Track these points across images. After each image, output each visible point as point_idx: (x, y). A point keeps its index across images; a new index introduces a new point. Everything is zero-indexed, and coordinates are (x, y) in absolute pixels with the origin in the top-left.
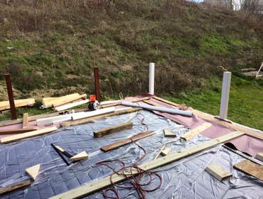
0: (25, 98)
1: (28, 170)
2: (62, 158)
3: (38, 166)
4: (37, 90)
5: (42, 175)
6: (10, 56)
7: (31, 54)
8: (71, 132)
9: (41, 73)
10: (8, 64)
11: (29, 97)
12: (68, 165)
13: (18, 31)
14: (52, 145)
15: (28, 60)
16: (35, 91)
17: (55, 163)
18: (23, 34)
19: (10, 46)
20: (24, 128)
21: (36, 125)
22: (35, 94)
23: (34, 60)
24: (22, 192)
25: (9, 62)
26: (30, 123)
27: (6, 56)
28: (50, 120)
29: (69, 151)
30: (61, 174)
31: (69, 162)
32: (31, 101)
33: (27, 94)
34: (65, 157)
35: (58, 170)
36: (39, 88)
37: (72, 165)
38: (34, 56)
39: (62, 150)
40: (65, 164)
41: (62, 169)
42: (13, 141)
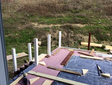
0: (99, 43)
1: (83, 70)
2: (98, 72)
3: (87, 70)
4: (105, 41)
5: (87, 74)
6: (98, 25)
7: (108, 25)
8: (108, 63)
9: (109, 34)
10: (97, 29)
11: (101, 43)
12: (99, 76)
13: (105, 16)
14: (97, 65)
15: (105, 28)
16: (104, 42)
17: (94, 72)
18: (107, 17)
19: (100, 22)
20: (90, 54)
21: (95, 55)
22: (103, 43)
23: (108, 28)
24: (77, 76)
25: (97, 28)
26: (93, 53)
27: (97, 25)
28: (102, 55)
29: (103, 71)
30: (94, 78)
31: (100, 75)
32: (100, 45)
33: (100, 42)
34: (99, 72)
35: (94, 75)
36: (106, 40)
37: (101, 77)
38: (108, 26)
39: (100, 69)
40: (98, 75)
41: (95, 76)
42: (84, 58)
